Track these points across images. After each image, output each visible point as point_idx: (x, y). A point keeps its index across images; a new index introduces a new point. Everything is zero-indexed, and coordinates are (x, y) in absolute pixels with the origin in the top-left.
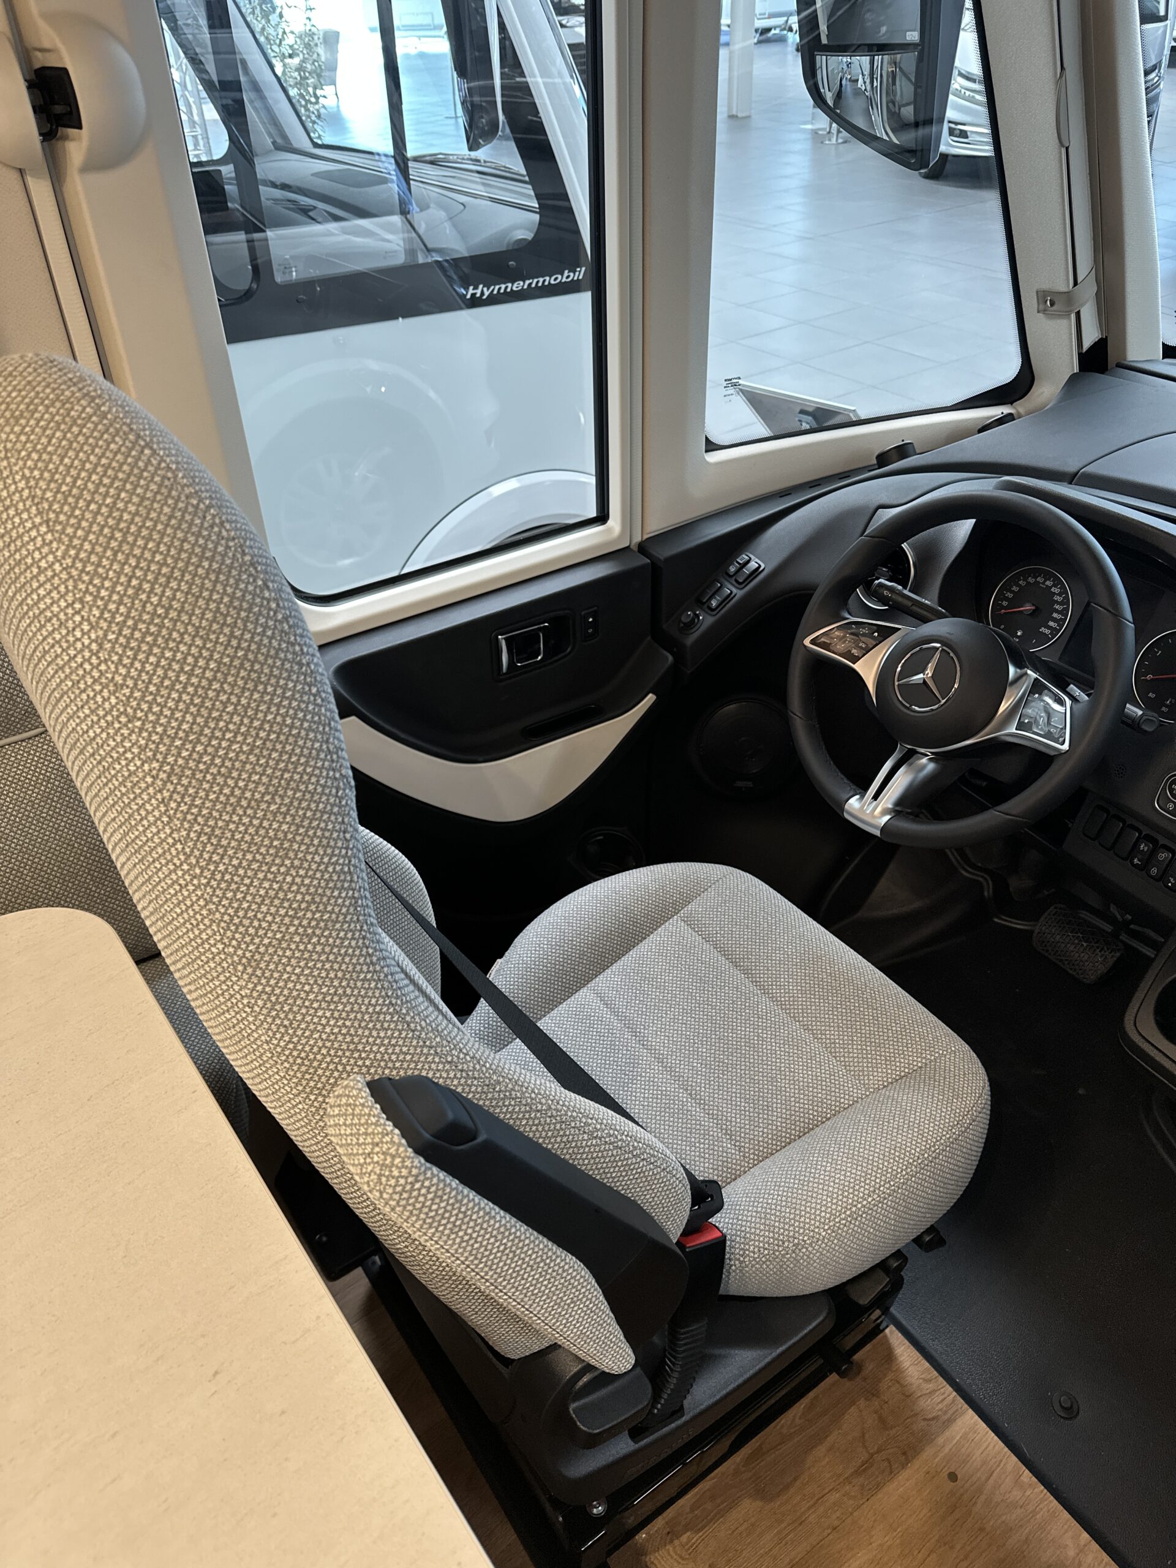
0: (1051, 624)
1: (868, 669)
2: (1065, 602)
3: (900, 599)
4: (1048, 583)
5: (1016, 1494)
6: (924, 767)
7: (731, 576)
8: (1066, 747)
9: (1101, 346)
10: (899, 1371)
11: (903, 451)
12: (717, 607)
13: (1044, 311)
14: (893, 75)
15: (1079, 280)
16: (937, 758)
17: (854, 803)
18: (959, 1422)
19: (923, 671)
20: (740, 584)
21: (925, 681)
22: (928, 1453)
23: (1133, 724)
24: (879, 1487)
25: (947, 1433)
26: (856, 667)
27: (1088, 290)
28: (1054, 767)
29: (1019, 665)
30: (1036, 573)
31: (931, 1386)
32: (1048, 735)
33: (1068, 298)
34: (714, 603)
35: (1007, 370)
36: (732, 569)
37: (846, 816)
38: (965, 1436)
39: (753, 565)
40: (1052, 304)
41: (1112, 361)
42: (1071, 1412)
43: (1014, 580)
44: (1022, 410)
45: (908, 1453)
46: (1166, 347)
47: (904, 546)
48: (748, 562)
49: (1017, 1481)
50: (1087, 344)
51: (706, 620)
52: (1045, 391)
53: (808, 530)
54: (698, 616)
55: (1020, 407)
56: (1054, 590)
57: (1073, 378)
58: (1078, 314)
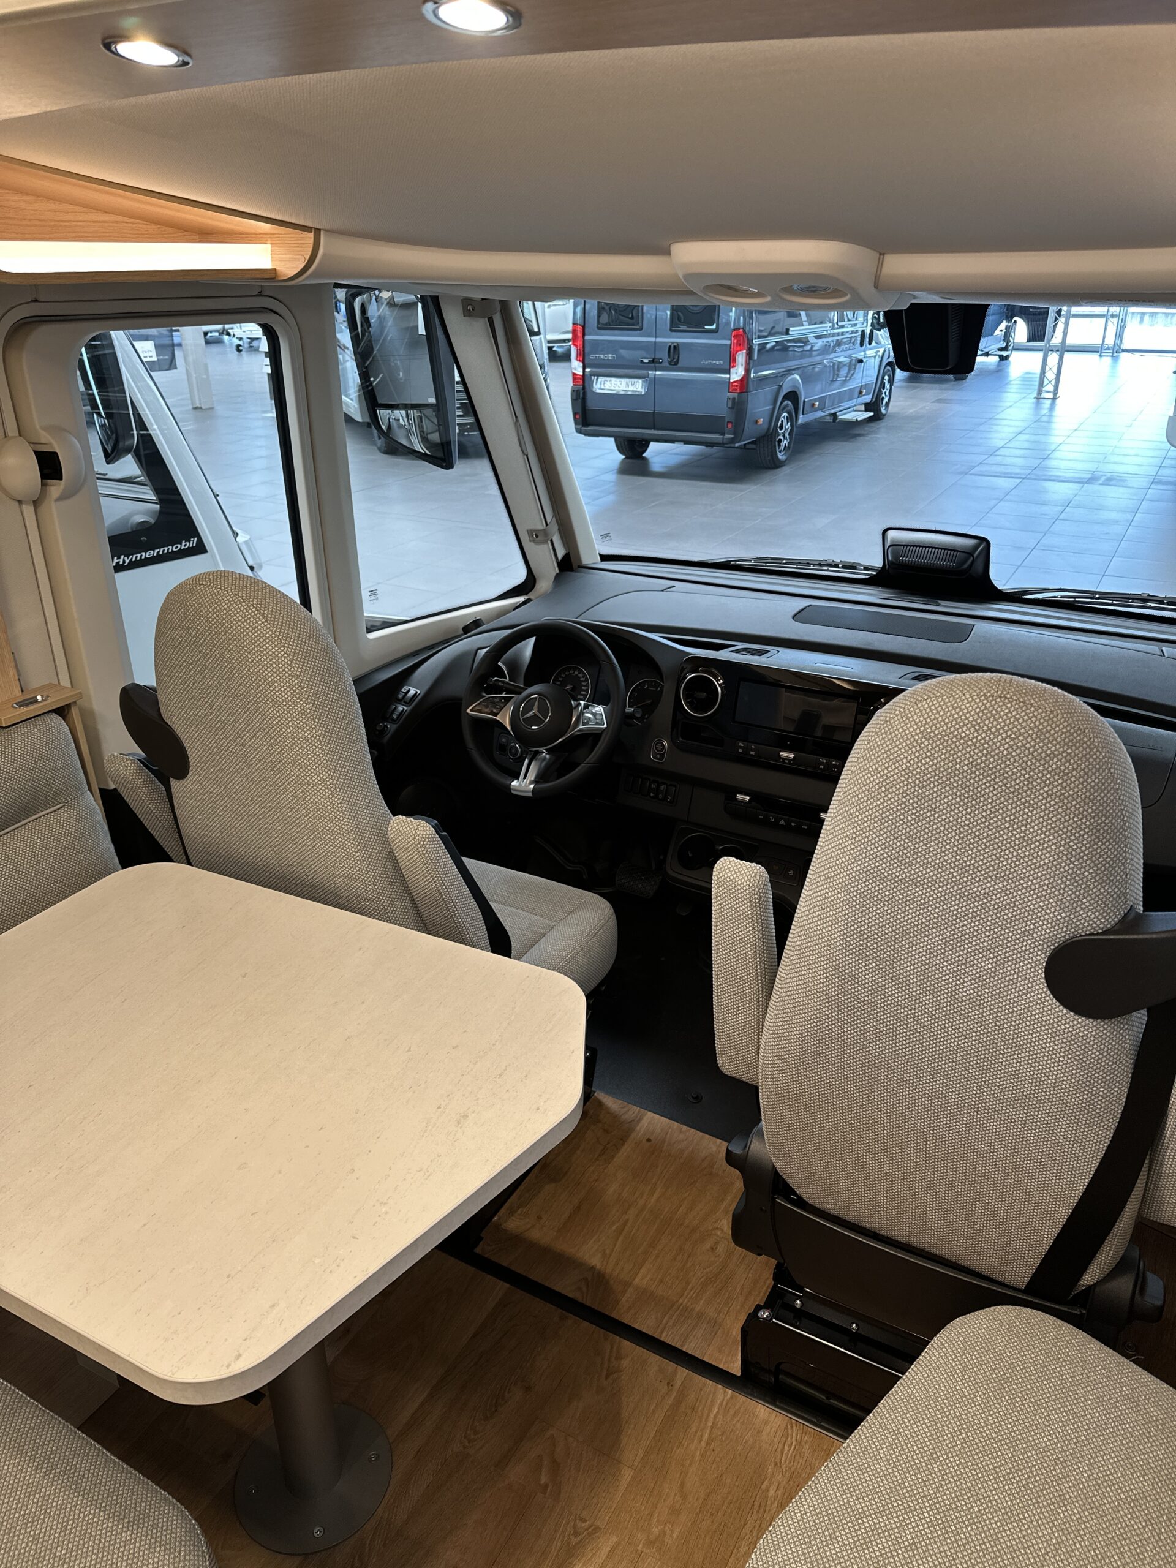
0: (583, 693)
1: (505, 718)
2: (587, 680)
3: (508, 686)
4: (576, 673)
5: (682, 1136)
6: (545, 758)
7: (401, 700)
8: (605, 726)
9: (567, 557)
10: (607, 1109)
11: (477, 623)
12: (397, 718)
13: (533, 541)
14: (420, 418)
15: (548, 522)
16: (549, 751)
17: (515, 783)
18: (645, 1118)
19: (532, 710)
20: (407, 704)
21: (535, 714)
22: (633, 1135)
23: (631, 716)
24: (613, 1157)
25: (640, 1125)
26: (497, 718)
27: (554, 528)
28: (603, 736)
29: (576, 700)
30: (569, 669)
31: (625, 1109)
32: (597, 724)
33: (545, 532)
34: (395, 716)
35: (519, 575)
36: (400, 696)
37: (513, 792)
38: (650, 1123)
39: (412, 692)
40: (537, 536)
41: (575, 565)
42: (698, 1099)
43: (559, 675)
44: (532, 597)
45: (623, 1139)
46: (601, 555)
47: (499, 663)
48: (409, 690)
49: (681, 1132)
50: (560, 557)
51: (391, 727)
52: (544, 585)
53: (440, 669)
54: (386, 726)
55: (531, 595)
56: (580, 675)
57: (557, 576)
58: (552, 541)
